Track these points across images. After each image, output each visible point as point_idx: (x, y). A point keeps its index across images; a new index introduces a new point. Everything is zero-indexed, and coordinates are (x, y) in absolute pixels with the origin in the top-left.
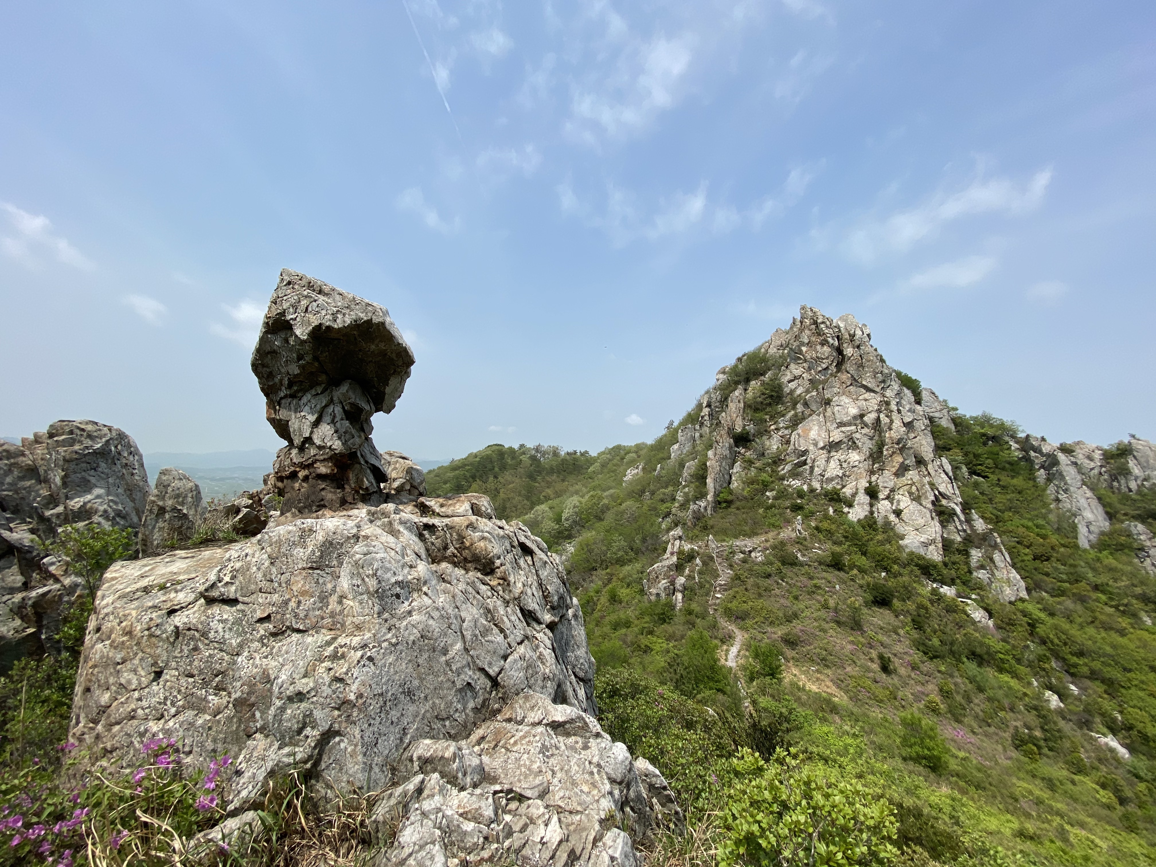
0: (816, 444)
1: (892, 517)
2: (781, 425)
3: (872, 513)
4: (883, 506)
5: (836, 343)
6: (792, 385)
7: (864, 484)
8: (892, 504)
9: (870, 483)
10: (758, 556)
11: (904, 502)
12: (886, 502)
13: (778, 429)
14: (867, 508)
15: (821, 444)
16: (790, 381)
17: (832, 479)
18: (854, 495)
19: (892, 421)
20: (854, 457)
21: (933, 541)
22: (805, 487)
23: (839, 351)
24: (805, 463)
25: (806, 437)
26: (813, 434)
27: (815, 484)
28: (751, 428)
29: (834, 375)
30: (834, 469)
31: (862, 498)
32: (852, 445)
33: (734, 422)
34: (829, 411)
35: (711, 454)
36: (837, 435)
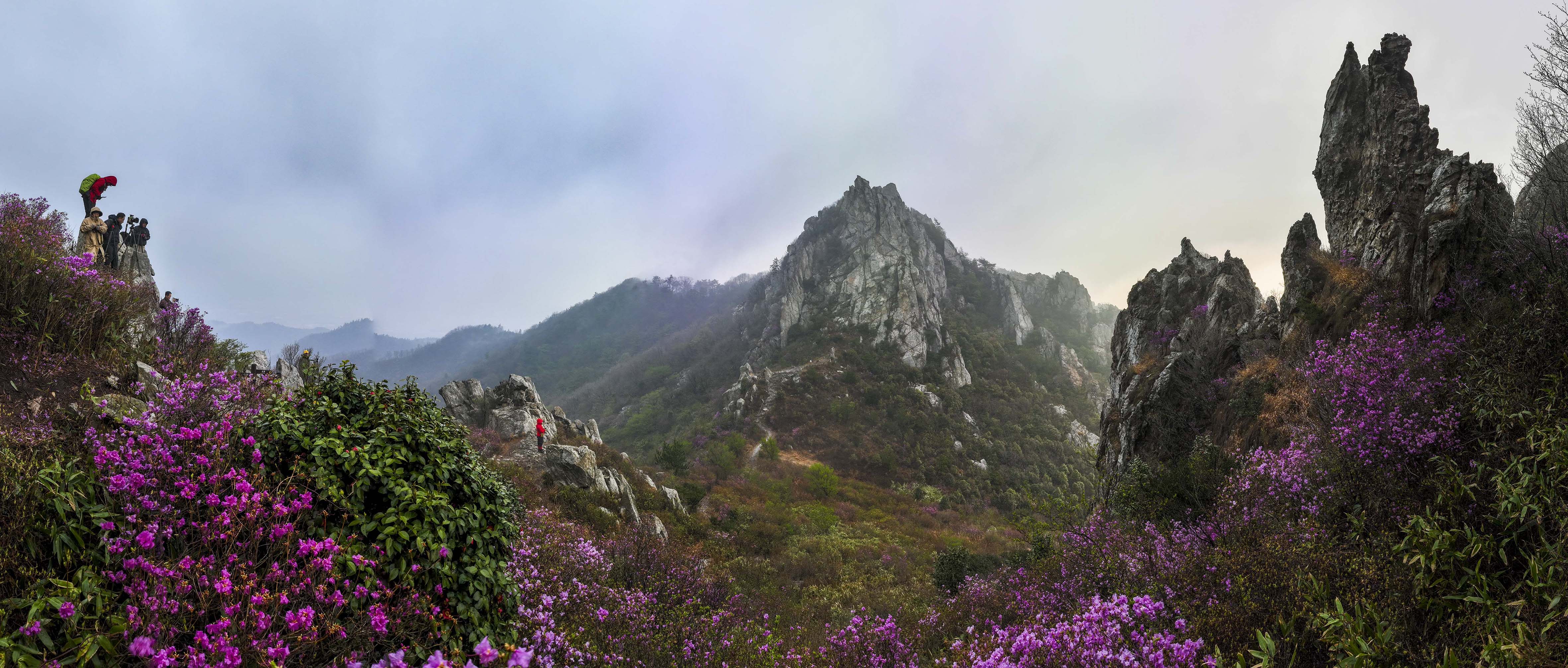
0: (857, 290)
1: (899, 342)
2: (838, 273)
4: (895, 333)
5: (875, 212)
6: (849, 241)
7: (885, 318)
8: (900, 331)
9: (889, 317)
11: (908, 330)
12: (897, 331)
13: (835, 278)
14: (884, 336)
15: (860, 290)
16: (847, 238)
17: (865, 316)
18: (878, 327)
19: (904, 272)
20: (881, 298)
21: (919, 356)
22: (847, 323)
23: (878, 217)
24: (849, 304)
25: (851, 284)
26: (856, 282)
27: (855, 321)
28: (817, 277)
29: (872, 237)
30: (867, 309)
31: (882, 329)
32: (880, 290)
33: (804, 273)
34: (867, 264)
35: (785, 300)
36: (870, 283)
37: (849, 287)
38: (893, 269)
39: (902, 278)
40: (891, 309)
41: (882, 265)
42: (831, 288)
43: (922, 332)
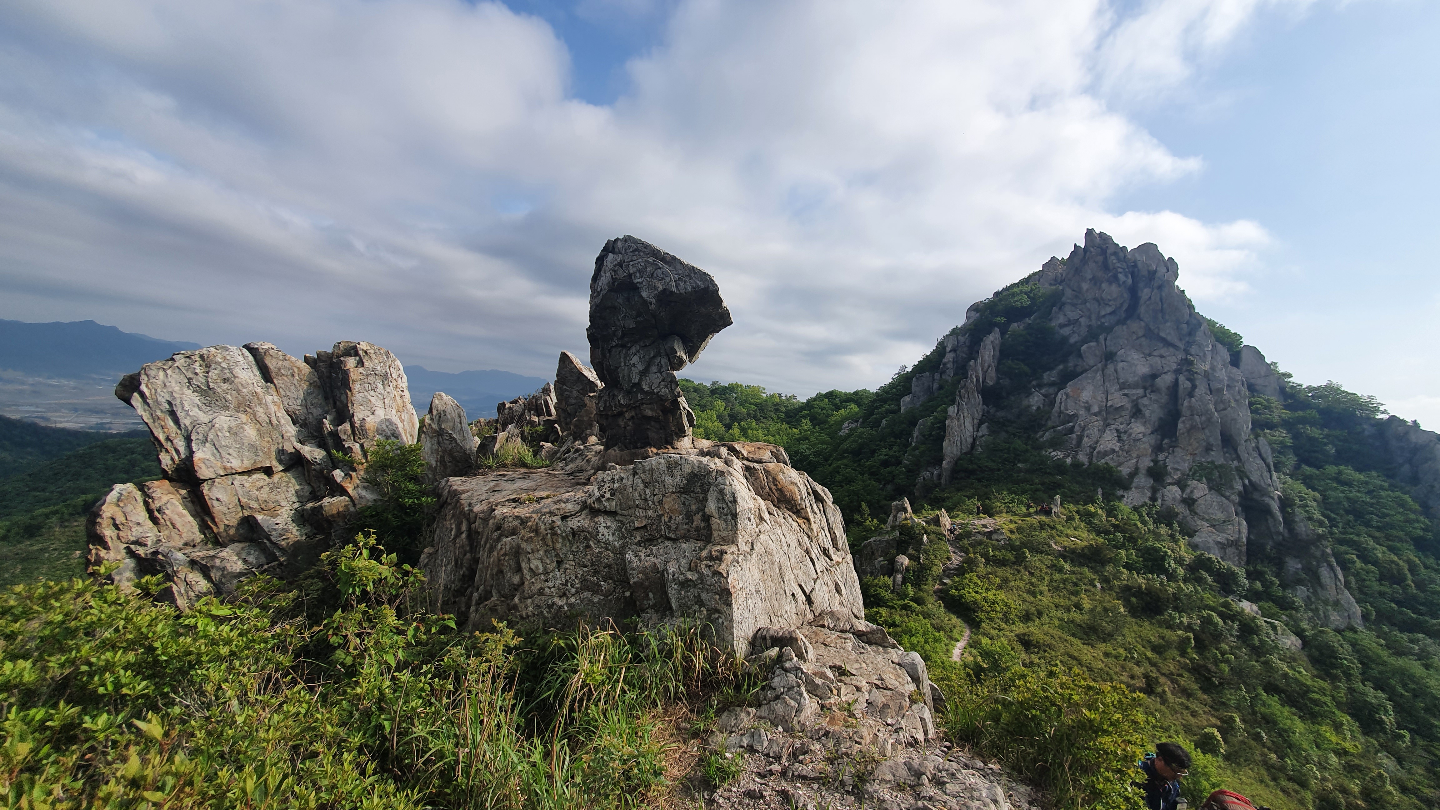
0: (1088, 409)
1: (1181, 508)
2: (1045, 381)
3: (1154, 499)
4: (1171, 493)
5: (1130, 281)
6: (1065, 332)
7: (1146, 463)
8: (1183, 491)
9: (1155, 462)
11: (1200, 490)
12: (1175, 489)
13: (1040, 386)
14: (1148, 493)
15: (1095, 409)
16: (1062, 326)
17: (1105, 454)
19: (1194, 387)
20: (1138, 428)
21: (1234, 544)
22: (1069, 461)
23: (1133, 292)
24: (1071, 431)
25: (1076, 399)
26: (1086, 395)
27: (1083, 458)
28: (1006, 382)
29: (1122, 322)
30: (1109, 441)
31: (1143, 480)
32: (1137, 412)
33: (985, 373)
34: (1111, 367)
35: (952, 410)
36: (1117, 399)
37: (1070, 403)
39: (1191, 395)
40: (1158, 448)
42: (1035, 402)
43: (1236, 498)
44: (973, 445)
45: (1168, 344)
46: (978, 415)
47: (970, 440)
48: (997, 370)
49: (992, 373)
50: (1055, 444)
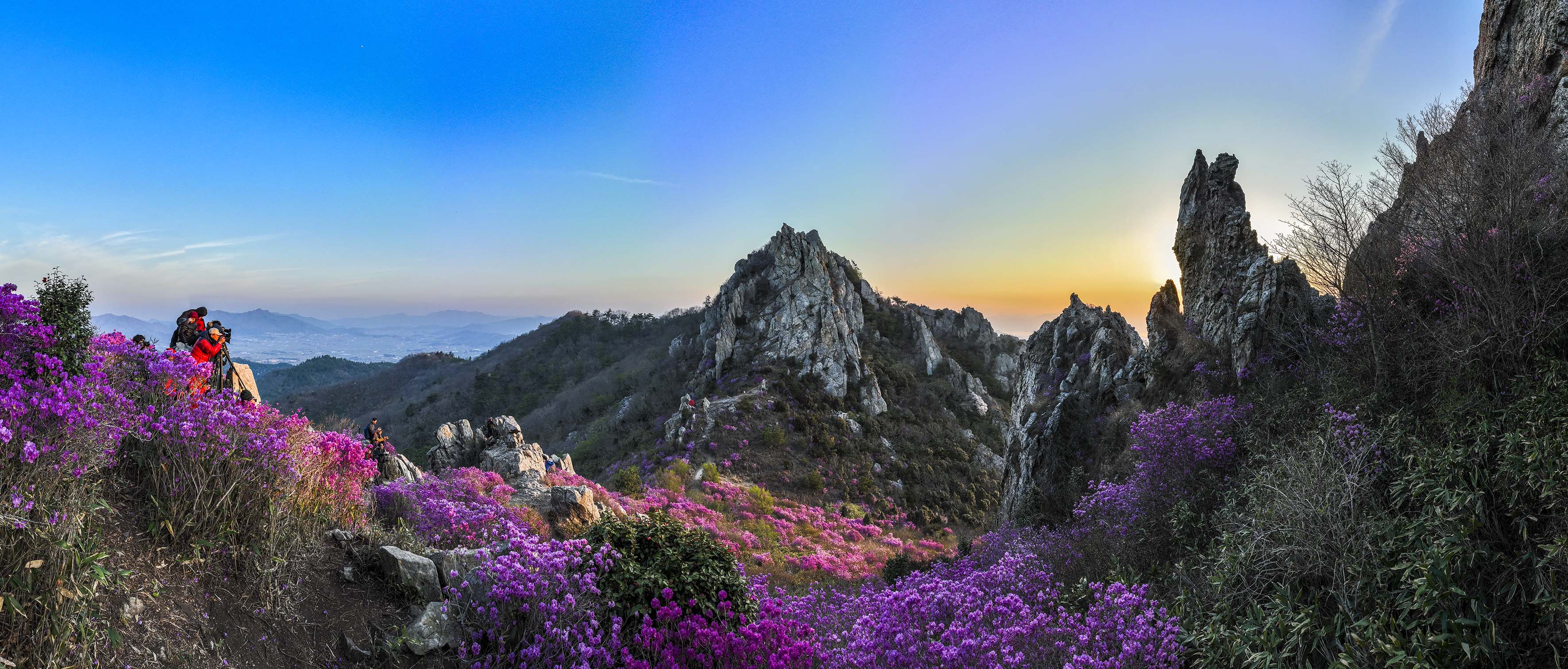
1: (822, 372)
2: (767, 312)
3: (811, 371)
4: (819, 366)
5: (800, 256)
6: (777, 282)
7: (810, 351)
8: (823, 364)
9: (813, 350)
10: (732, 409)
11: (830, 363)
12: (820, 364)
13: (764, 316)
14: (809, 368)
15: (788, 327)
16: (775, 279)
17: (792, 351)
18: (803, 360)
19: (826, 311)
20: (806, 335)
21: (841, 386)
22: (775, 357)
23: (802, 261)
24: (777, 340)
25: (779, 322)
26: (783, 320)
27: (782, 353)
28: (748, 315)
29: (798, 279)
30: (794, 344)
31: (808, 362)
32: (805, 327)
33: (736, 310)
34: (793, 304)
35: (718, 336)
36: (796, 321)
37: (777, 325)
38: (817, 308)
39: (825, 316)
40: (814, 344)
41: (807, 304)
42: (761, 325)
43: (843, 364)
44: (732, 354)
45: (817, 289)
46: (734, 336)
47: (730, 351)
48: (743, 308)
49: (740, 310)
50: (770, 348)
